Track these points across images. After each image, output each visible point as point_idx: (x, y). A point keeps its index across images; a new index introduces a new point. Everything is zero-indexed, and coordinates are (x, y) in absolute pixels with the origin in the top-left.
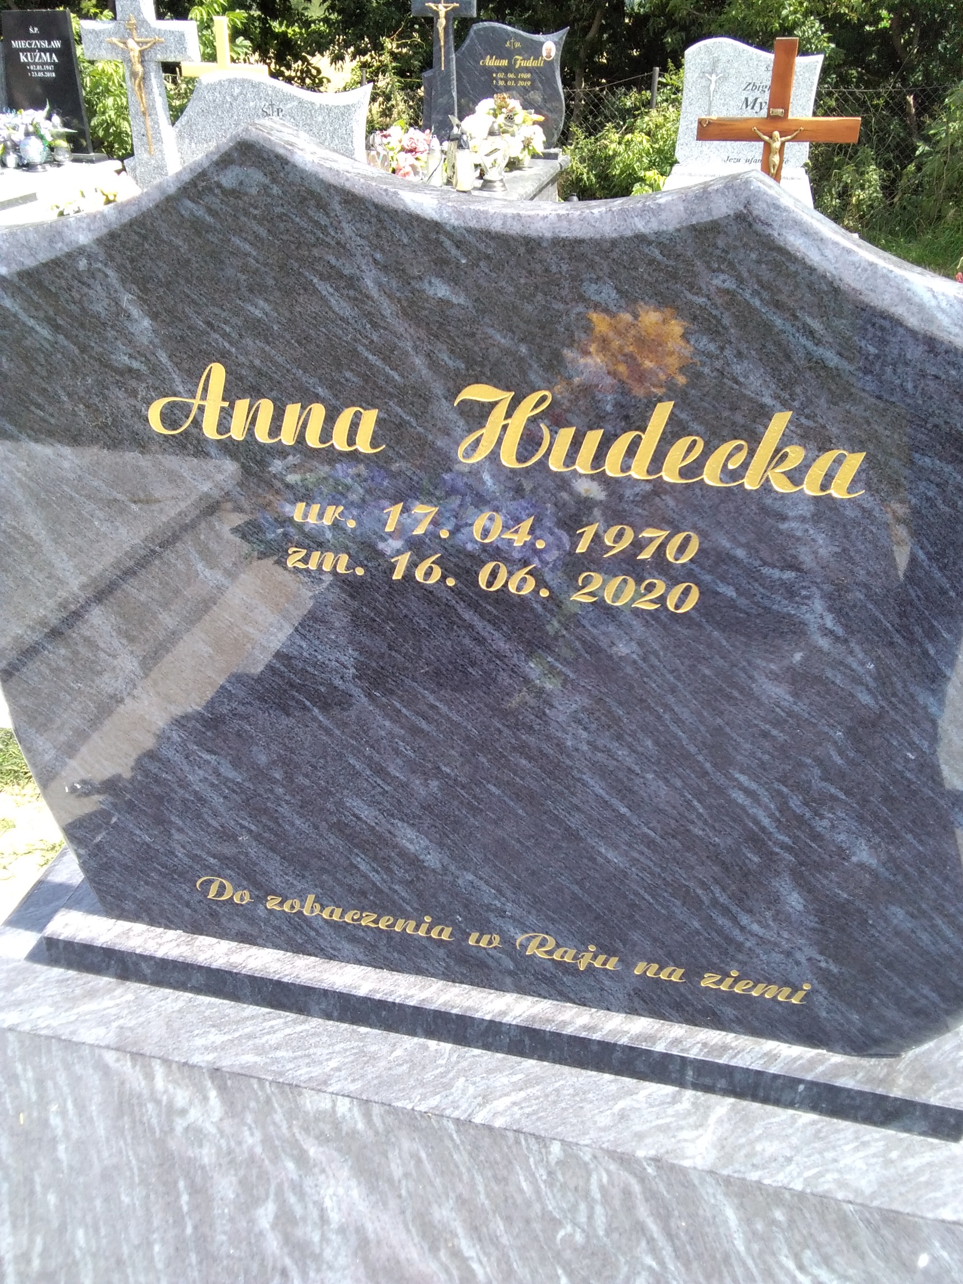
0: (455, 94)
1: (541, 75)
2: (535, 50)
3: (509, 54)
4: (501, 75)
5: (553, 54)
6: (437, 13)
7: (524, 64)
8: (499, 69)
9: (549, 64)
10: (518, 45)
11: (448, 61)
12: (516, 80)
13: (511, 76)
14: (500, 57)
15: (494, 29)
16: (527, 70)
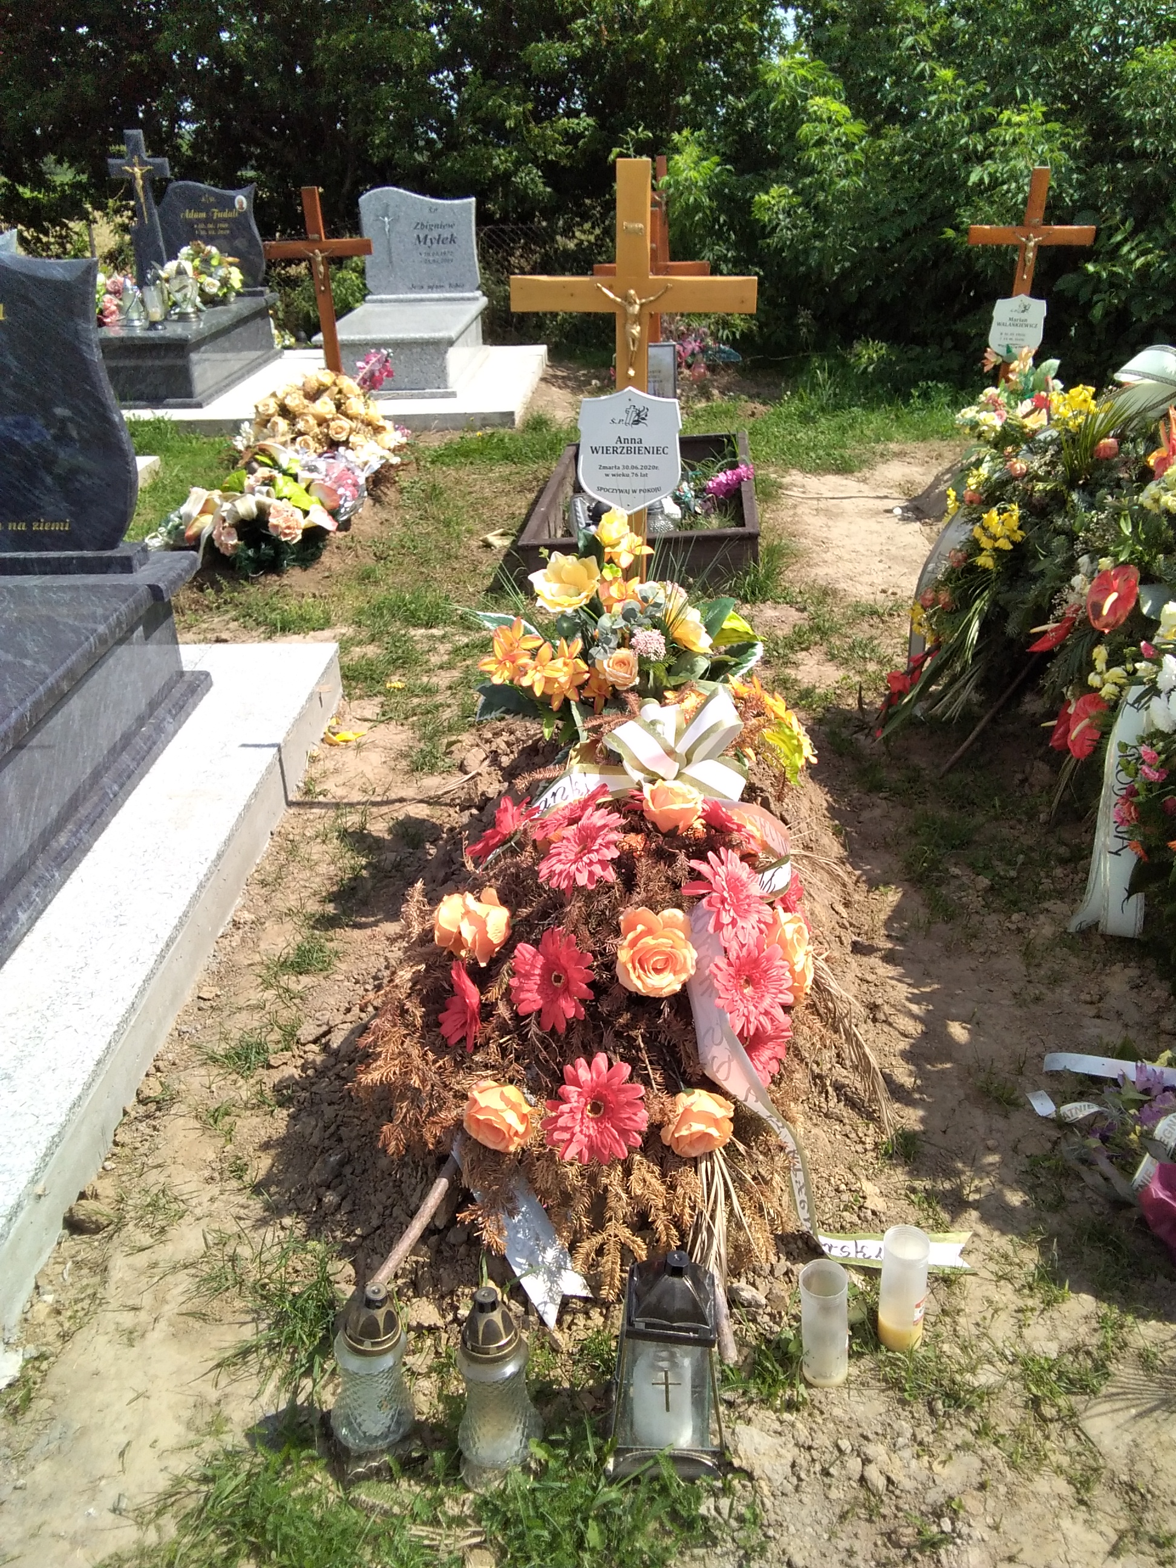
0: (161, 244)
1: (239, 224)
2: (229, 203)
3: (207, 208)
4: (202, 226)
5: (245, 205)
6: (133, 175)
7: (220, 215)
8: (199, 221)
9: (243, 215)
10: (212, 199)
11: (151, 215)
12: (216, 230)
13: (210, 226)
14: (201, 211)
15: (187, 186)
16: (225, 220)
